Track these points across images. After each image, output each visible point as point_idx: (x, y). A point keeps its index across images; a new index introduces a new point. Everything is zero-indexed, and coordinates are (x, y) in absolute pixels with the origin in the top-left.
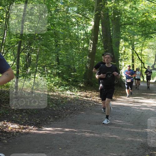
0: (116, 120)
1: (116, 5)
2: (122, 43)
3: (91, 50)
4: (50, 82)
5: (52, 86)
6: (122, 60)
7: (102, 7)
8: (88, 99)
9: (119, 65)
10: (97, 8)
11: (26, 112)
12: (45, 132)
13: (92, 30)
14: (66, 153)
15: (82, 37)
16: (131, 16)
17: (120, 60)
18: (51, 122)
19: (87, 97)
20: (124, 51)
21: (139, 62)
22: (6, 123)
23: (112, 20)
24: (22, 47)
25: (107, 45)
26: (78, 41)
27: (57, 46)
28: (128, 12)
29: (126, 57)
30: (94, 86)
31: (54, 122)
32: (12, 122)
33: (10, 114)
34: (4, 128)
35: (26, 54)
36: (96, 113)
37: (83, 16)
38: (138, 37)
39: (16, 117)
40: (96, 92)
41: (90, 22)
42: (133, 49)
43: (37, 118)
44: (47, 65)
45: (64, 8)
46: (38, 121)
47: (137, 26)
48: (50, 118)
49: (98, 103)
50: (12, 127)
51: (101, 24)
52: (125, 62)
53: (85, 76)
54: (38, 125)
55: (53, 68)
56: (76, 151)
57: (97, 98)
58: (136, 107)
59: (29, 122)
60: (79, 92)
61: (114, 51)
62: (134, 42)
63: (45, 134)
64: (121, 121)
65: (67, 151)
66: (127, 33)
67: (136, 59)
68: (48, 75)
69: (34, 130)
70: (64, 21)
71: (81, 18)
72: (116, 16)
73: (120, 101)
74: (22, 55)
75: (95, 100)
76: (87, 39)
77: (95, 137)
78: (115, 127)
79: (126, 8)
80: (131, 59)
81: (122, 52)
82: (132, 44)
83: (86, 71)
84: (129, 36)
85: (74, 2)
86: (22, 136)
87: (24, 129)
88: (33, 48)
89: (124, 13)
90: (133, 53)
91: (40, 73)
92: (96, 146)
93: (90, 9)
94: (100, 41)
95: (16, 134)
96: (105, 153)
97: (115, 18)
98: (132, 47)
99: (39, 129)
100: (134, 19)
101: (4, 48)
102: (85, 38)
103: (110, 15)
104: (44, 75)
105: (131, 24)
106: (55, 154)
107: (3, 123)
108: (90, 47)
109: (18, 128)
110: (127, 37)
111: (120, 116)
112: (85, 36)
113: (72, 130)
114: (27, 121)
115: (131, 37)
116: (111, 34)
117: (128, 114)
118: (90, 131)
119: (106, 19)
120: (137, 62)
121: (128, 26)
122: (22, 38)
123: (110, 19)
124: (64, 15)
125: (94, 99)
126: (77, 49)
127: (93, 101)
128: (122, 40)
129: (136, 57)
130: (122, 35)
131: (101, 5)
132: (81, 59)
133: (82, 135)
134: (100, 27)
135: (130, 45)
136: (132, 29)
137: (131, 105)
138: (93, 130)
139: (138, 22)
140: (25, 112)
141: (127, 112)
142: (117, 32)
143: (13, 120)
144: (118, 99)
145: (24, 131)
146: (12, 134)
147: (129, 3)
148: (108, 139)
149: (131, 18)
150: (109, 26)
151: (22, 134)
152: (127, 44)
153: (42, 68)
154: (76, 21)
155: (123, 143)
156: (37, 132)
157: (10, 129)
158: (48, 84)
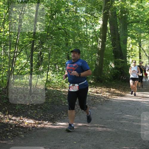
0: (126, 114)
1: (123, 3)
2: (130, 41)
3: (100, 47)
4: (62, 79)
5: (64, 82)
6: (130, 57)
7: (110, 6)
8: (99, 94)
9: (127, 62)
10: (105, 7)
11: (41, 108)
12: (60, 127)
13: (100, 29)
14: (81, 147)
15: (91, 35)
16: (138, 14)
17: (127, 56)
18: (65, 117)
19: (97, 93)
20: (132, 48)
21: (146, 58)
22: (22, 118)
23: (119, 19)
24: (35, 46)
25: (115, 42)
26: (87, 39)
27: (67, 44)
28: (135, 11)
29: (134, 54)
30: (103, 82)
31: (68, 118)
32: (27, 118)
33: (25, 110)
34: (21, 123)
35: (38, 53)
36: (107, 108)
37: (92, 15)
38: (144, 34)
39: (31, 113)
40: (106, 88)
41: (98, 21)
42: (140, 46)
43: (51, 113)
44: (59, 63)
45: (73, 8)
46: (52, 117)
47: (144, 23)
48: (63, 114)
49: (108, 98)
50: (28, 122)
51: (108, 23)
52: (133, 59)
53: (94, 73)
54: (53, 120)
55: (64, 65)
56: (90, 145)
57: (107, 94)
58: (145, 102)
59: (43, 117)
60: (90, 88)
61: (122, 48)
62: (141, 40)
63: (59, 129)
64: (131, 116)
65: (82, 145)
66: (134, 31)
67: (143, 56)
68: (60, 73)
69: (49, 125)
70: (74, 20)
71: (90, 17)
72: (124, 15)
73: (129, 96)
74: (34, 54)
75: (105, 96)
76: (96, 38)
77: (108, 131)
78: (127, 122)
79: (132, 6)
80: (139, 55)
81: (130, 49)
82: (139, 41)
83: (96, 68)
84: (136, 34)
85: (83, 2)
86: (38, 131)
87: (39, 124)
88: (45, 47)
89: (131, 12)
90: (140, 50)
91: (52, 71)
92: (109, 139)
93: (98, 9)
94: (108, 39)
95: (32, 129)
96: (118, 147)
97: (122, 17)
98: (139, 44)
99: (53, 124)
100: (141, 17)
101: (18, 47)
102: (94, 36)
103: (117, 14)
104: (56, 73)
105: (138, 22)
106: (71, 148)
107: (19, 118)
108: (99, 45)
109: (34, 123)
110: (134, 34)
111: (130, 111)
112: (94, 35)
113: (85, 124)
114: (42, 117)
115: (138, 34)
116: (119, 32)
117: (138, 109)
118: (102, 125)
119: (114, 18)
120: (144, 58)
121: (135, 24)
122: (34, 37)
123: (118, 18)
124: (74, 15)
125: (104, 94)
126: (86, 47)
127: (103, 97)
128: (129, 38)
129: (143, 54)
130: (129, 32)
131: (109, 4)
132: (90, 56)
133: (95, 129)
134: (108, 25)
135: (137, 42)
136: (138, 27)
137: (140, 100)
138: (105, 125)
139: (145, 20)
140: (39, 108)
141: (137, 107)
142: (124, 30)
143: (28, 116)
144: (128, 95)
145: (39, 126)
146: (28, 128)
147: (136, 2)
148: (120, 133)
149: (138, 16)
150: (117, 25)
151: (38, 129)
152: (134, 41)
153: (54, 66)
154: (85, 21)
155: (135, 137)
156: (52, 126)
157: (26, 124)
158: (60, 80)
